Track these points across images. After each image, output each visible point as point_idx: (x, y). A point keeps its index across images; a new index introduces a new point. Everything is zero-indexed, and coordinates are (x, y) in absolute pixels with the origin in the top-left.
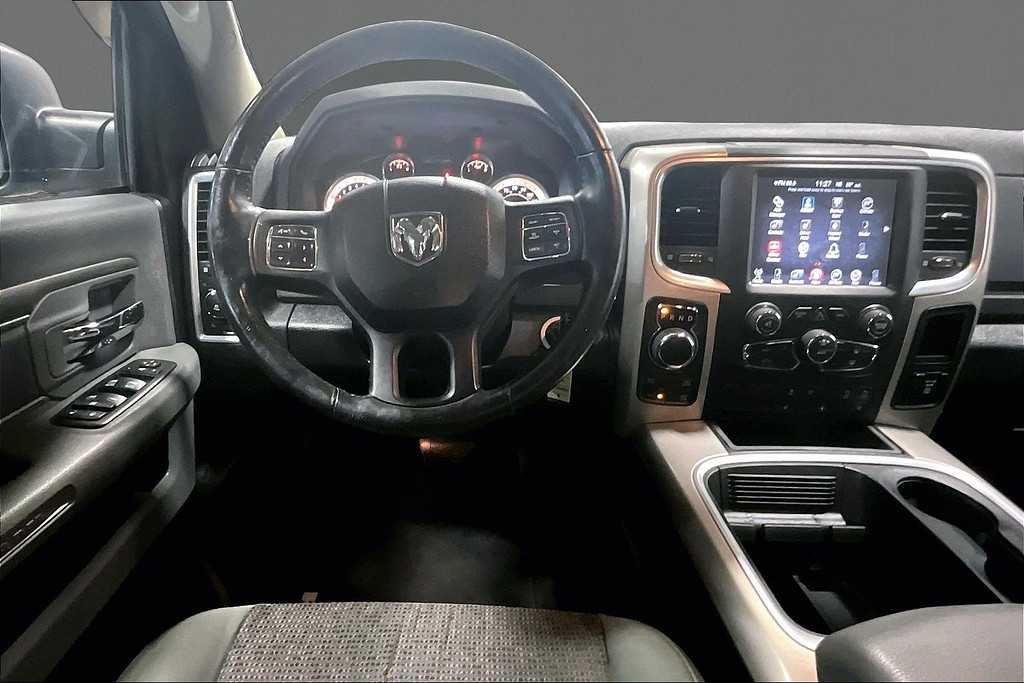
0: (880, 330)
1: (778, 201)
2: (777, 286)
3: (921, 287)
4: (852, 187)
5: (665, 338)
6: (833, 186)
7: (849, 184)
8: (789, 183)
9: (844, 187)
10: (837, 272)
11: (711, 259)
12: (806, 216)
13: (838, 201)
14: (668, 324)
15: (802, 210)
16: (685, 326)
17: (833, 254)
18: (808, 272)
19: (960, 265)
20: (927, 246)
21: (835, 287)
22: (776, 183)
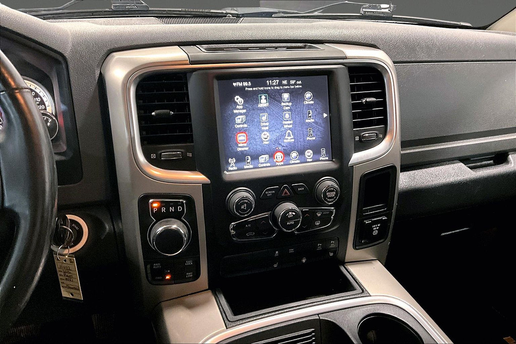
0: (330, 198)
1: (239, 99)
2: (250, 171)
3: (357, 157)
4: (295, 84)
5: (160, 229)
6: (280, 84)
7: (292, 82)
8: (245, 84)
9: (289, 84)
10: (294, 154)
11: (190, 155)
12: (263, 110)
13: (286, 96)
14: (160, 216)
15: (260, 106)
16: (177, 216)
17: (289, 139)
18: (272, 156)
19: (381, 136)
20: (356, 125)
21: (295, 165)
22: (234, 84)
